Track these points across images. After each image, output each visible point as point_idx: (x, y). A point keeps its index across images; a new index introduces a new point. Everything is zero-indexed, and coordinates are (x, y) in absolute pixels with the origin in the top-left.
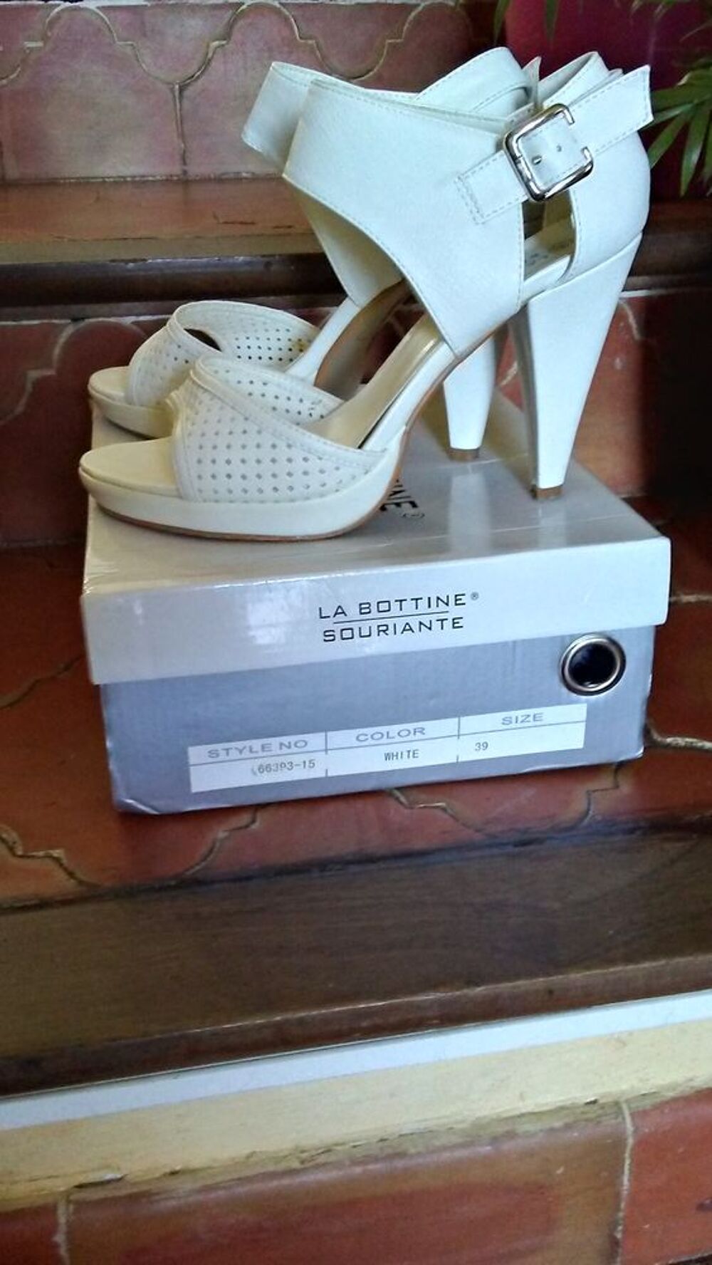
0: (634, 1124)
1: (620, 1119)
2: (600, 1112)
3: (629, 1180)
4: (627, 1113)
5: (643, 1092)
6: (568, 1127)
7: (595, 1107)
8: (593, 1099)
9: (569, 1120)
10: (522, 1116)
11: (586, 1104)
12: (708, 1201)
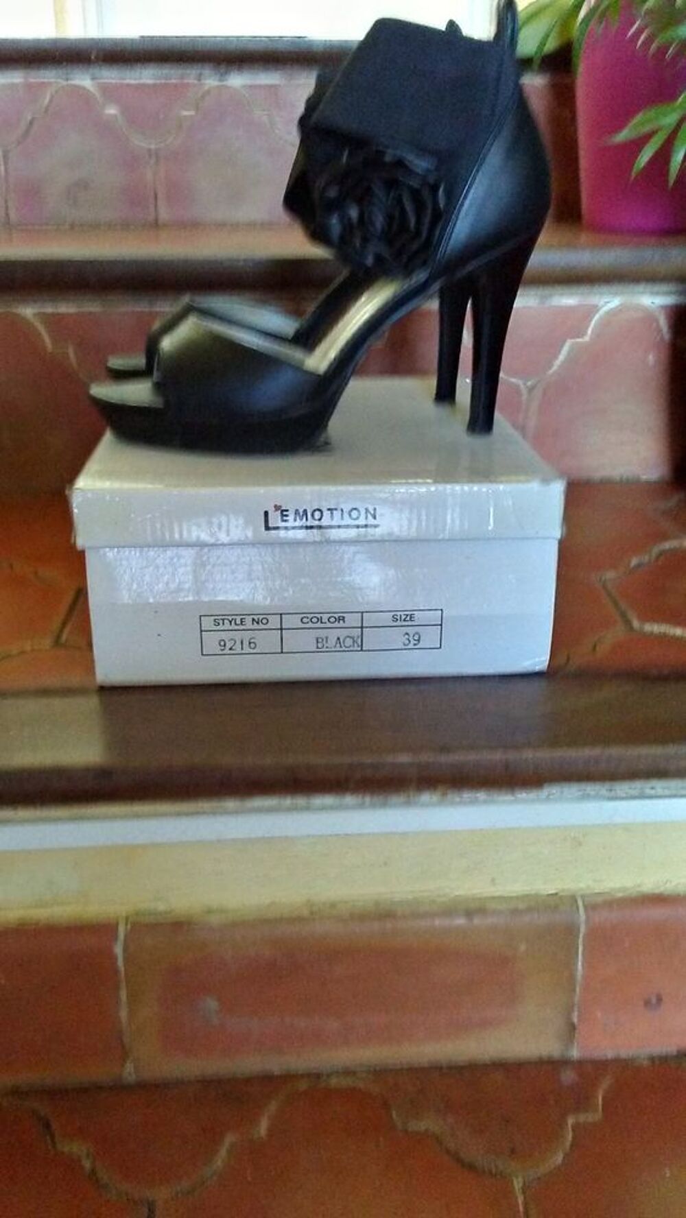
0: (587, 914)
1: (575, 910)
2: (558, 902)
4: (581, 904)
5: (598, 891)
6: (529, 910)
7: (555, 898)
8: (552, 892)
9: (533, 906)
10: (493, 898)
11: (548, 895)
12: (654, 1000)
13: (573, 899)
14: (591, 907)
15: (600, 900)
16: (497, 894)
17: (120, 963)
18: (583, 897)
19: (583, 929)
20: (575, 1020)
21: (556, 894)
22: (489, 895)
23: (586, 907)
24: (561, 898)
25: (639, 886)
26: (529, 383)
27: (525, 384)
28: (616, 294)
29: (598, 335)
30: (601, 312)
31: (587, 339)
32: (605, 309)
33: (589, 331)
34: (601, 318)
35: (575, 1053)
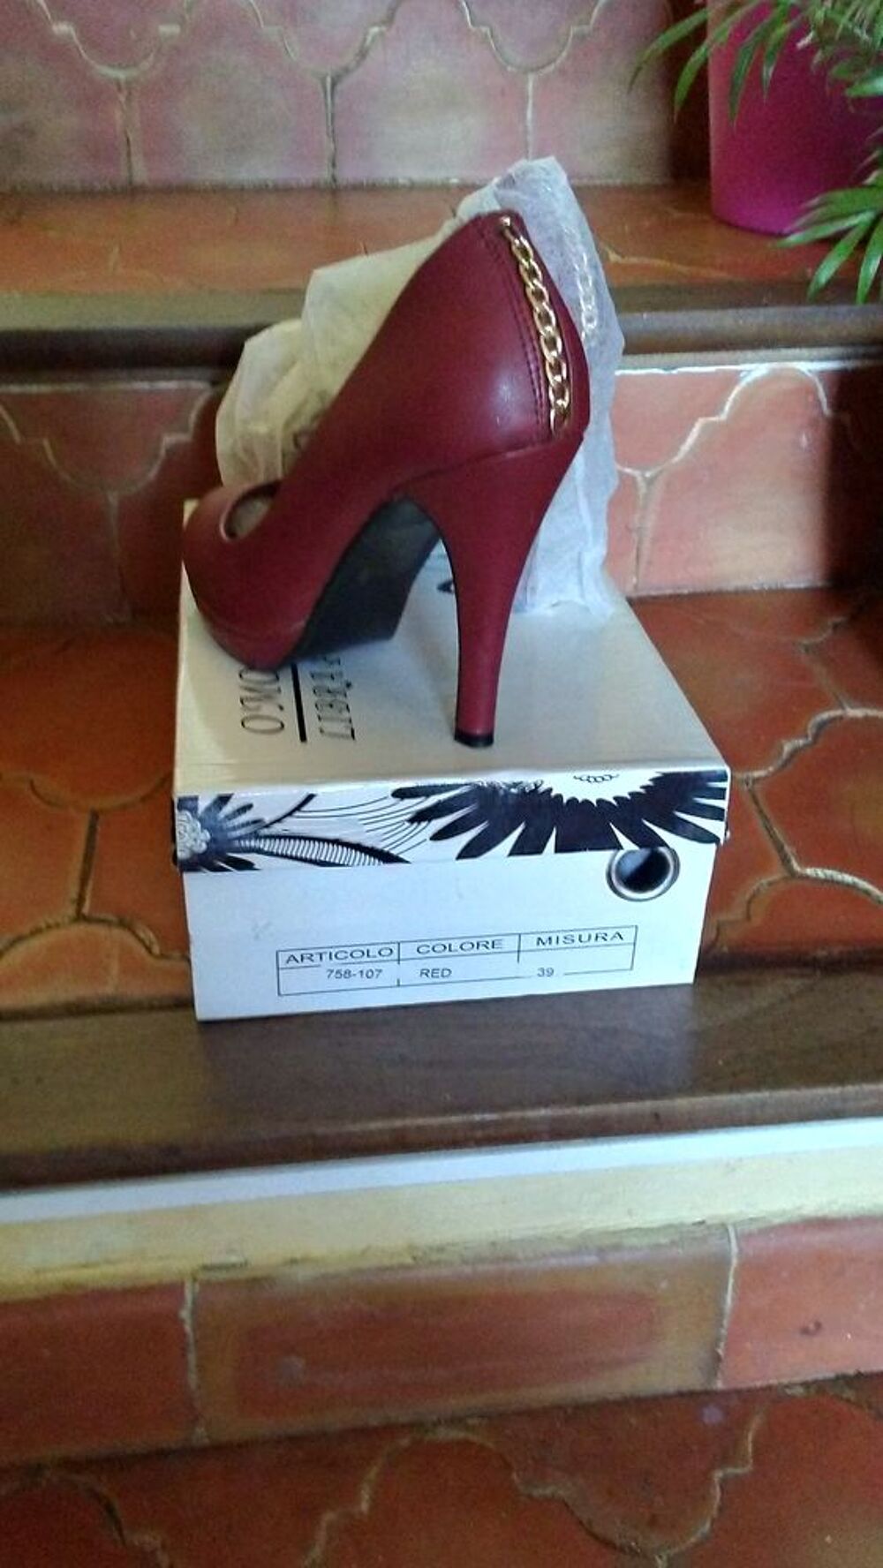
0: (739, 1245)
1: (725, 1240)
2: (706, 1232)
3: (733, 1299)
4: (732, 1235)
5: (751, 1216)
6: (673, 1243)
7: (702, 1227)
8: (698, 1219)
9: (676, 1238)
10: (629, 1230)
11: (694, 1224)
12: (812, 1326)
13: (723, 1226)
14: (745, 1238)
15: (754, 1227)
16: (636, 1225)
17: (188, 1328)
18: (734, 1225)
19: (735, 1262)
20: (720, 1352)
21: (702, 1223)
22: (626, 1227)
23: (737, 1237)
24: (709, 1227)
25: (799, 1208)
26: (648, 475)
27: (643, 476)
28: (763, 361)
29: (737, 413)
30: (743, 384)
31: (723, 417)
32: (749, 379)
33: (727, 408)
34: (743, 392)
35: (719, 1385)
